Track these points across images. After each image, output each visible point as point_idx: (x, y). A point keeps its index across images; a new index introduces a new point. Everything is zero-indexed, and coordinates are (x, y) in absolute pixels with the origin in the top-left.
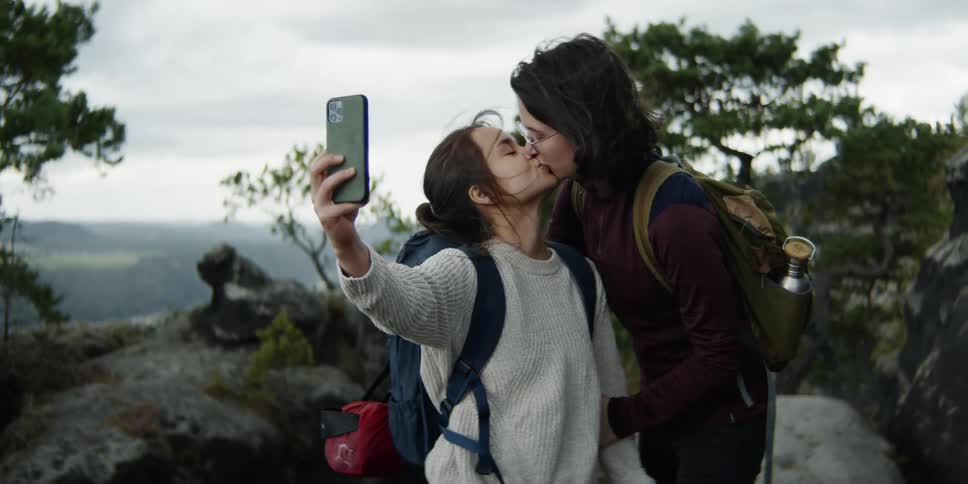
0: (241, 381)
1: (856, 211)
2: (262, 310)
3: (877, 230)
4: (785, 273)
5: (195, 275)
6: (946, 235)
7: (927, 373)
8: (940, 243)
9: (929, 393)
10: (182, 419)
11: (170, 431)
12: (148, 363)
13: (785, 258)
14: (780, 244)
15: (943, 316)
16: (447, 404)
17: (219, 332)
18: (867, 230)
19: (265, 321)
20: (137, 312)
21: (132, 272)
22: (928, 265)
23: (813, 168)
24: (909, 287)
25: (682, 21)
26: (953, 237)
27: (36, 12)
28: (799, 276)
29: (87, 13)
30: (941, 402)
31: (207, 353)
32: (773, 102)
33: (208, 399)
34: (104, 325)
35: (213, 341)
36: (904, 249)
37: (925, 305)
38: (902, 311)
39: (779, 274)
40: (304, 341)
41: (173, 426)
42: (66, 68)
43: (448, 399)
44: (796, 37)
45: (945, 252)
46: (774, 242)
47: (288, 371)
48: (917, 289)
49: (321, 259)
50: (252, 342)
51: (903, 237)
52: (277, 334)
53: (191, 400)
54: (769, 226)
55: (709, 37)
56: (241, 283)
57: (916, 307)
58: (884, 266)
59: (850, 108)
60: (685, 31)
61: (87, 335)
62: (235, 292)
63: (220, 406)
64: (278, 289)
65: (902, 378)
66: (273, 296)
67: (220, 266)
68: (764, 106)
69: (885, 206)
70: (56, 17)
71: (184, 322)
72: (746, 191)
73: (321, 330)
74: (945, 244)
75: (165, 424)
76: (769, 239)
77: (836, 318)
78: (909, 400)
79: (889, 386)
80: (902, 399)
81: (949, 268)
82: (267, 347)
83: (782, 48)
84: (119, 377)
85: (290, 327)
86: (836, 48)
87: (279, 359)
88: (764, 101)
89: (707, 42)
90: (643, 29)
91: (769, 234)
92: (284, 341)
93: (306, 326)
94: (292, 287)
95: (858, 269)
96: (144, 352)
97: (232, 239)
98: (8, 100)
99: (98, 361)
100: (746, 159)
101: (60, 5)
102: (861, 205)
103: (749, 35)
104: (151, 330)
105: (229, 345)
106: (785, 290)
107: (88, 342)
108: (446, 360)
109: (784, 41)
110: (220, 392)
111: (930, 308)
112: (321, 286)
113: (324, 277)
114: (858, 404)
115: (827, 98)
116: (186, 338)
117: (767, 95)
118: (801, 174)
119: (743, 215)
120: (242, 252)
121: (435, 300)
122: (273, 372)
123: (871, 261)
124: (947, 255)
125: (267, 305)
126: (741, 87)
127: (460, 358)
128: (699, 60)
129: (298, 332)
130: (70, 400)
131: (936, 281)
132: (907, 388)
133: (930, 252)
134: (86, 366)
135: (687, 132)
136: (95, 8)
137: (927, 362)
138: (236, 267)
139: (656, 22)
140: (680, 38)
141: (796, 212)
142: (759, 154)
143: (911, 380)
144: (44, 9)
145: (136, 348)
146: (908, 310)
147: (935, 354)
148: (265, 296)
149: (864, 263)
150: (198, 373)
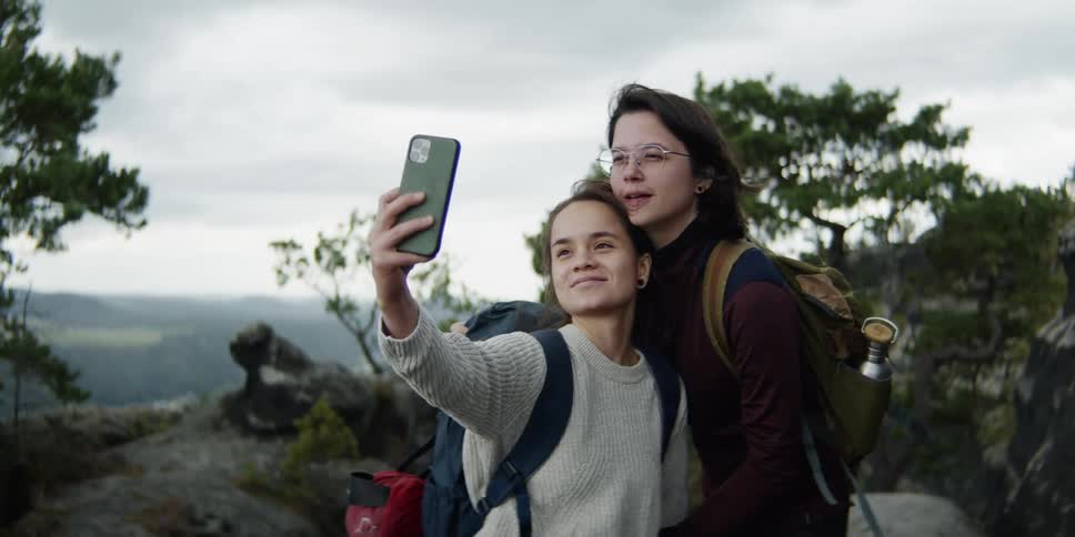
0: (277, 475)
1: (960, 284)
2: (302, 396)
3: (983, 307)
4: (865, 359)
5: (227, 357)
6: (1060, 312)
7: (1040, 467)
8: (1053, 321)
9: (1042, 488)
10: (211, 516)
11: (198, 530)
12: (175, 453)
13: (865, 342)
14: (859, 326)
15: (1057, 403)
16: (484, 503)
17: (253, 420)
18: (971, 307)
19: (305, 407)
20: (159, 396)
21: (155, 352)
22: (1039, 345)
23: (912, 239)
24: (1019, 370)
25: (769, 78)
26: (1066, 315)
27: (51, 63)
28: (880, 361)
29: (108, 66)
30: (1055, 498)
31: (240, 444)
32: (867, 168)
33: (241, 495)
34: (123, 412)
35: (247, 430)
36: (1013, 329)
37: (1036, 391)
38: (1010, 398)
39: (858, 359)
40: (347, 430)
41: (202, 524)
42: (85, 125)
43: (486, 499)
44: (895, 96)
45: (1059, 331)
46: (852, 324)
47: (330, 464)
48: (1028, 373)
49: (368, 340)
50: (289, 431)
51: (1011, 315)
52: (316, 424)
53: (223, 496)
54: (846, 306)
55: (801, 97)
56: (278, 367)
57: (1027, 393)
58: (991, 347)
59: (954, 174)
60: (773, 89)
61: (106, 421)
62: (271, 376)
63: (256, 503)
64: (319, 373)
65: (1012, 473)
66: (313, 381)
67: (256, 346)
68: (858, 173)
69: (992, 281)
70: (75, 69)
71: (214, 408)
72: (822, 269)
73: (367, 419)
74: (1056, 325)
75: (193, 522)
76: (846, 321)
77: (938, 405)
78: (1018, 497)
79: (997, 480)
80: (1012, 496)
81: (1062, 349)
82: (305, 438)
83: (879, 108)
84: (141, 469)
85: (331, 415)
86: (939, 109)
87: (319, 451)
88: (858, 167)
89: (797, 103)
90: (729, 86)
91: (846, 316)
92: (324, 430)
93: (350, 415)
94: (335, 371)
95: (963, 351)
96: (169, 441)
97: (268, 316)
98: (21, 160)
99: (118, 450)
100: (839, 230)
101: (79, 56)
102: (966, 279)
103: (842, 95)
104: (175, 418)
105: (265, 435)
106: (864, 377)
107: (107, 429)
108: (490, 454)
109: (882, 99)
110: (254, 487)
111: (1041, 394)
112: (367, 369)
113: (370, 360)
114: (962, 501)
115: (927, 164)
116: (216, 426)
117: (861, 160)
118: (898, 246)
119: (819, 295)
120: (280, 332)
121: (489, 386)
122: (314, 466)
123: (977, 341)
124: (1061, 335)
125: (308, 391)
126: (834, 150)
127: (508, 459)
128: (788, 121)
129: (340, 420)
130: (86, 494)
131: (1047, 363)
132: (1018, 483)
133: (1041, 332)
134: (105, 456)
135: (775, 202)
136: (117, 58)
137: (1039, 455)
138: (273, 347)
139: (742, 79)
140: (768, 98)
141: (894, 289)
142: (852, 224)
143: (1021, 475)
144: (59, 59)
145: (160, 437)
146: (1018, 398)
147: (1047, 446)
148: (305, 380)
149: (969, 344)
150: (230, 465)
